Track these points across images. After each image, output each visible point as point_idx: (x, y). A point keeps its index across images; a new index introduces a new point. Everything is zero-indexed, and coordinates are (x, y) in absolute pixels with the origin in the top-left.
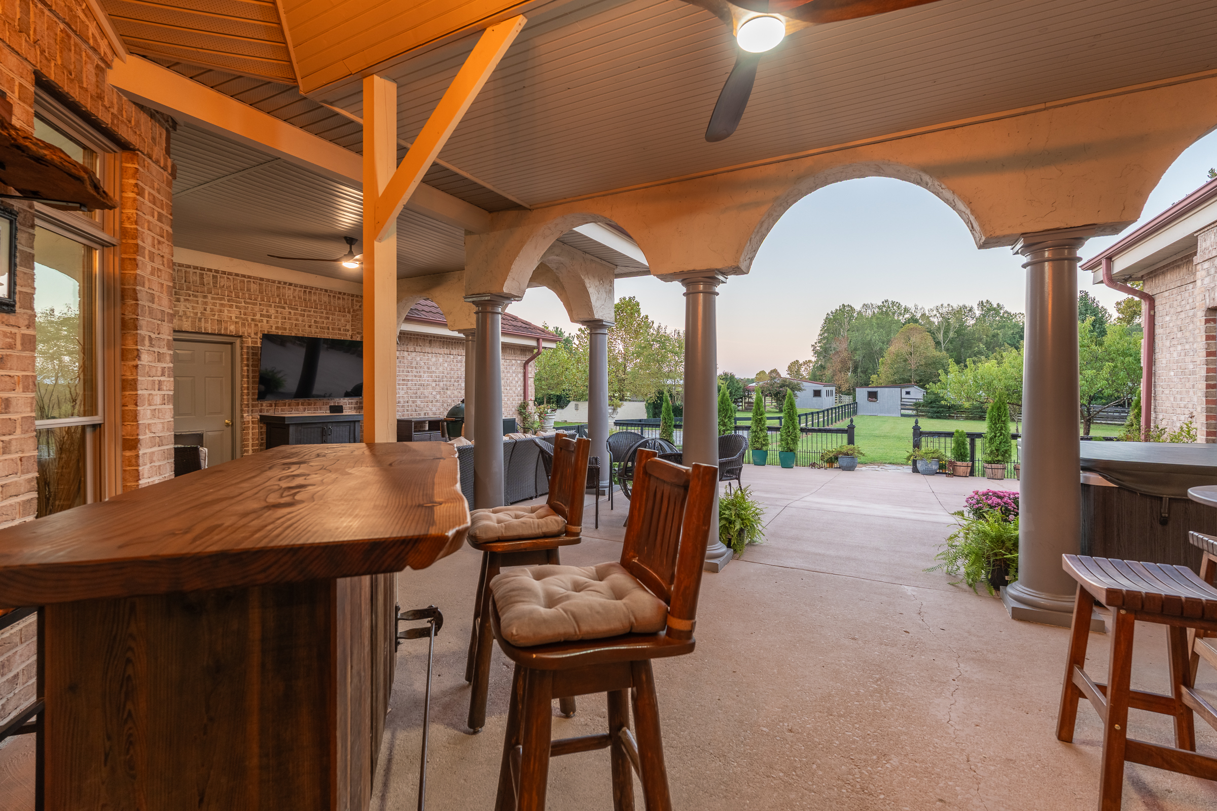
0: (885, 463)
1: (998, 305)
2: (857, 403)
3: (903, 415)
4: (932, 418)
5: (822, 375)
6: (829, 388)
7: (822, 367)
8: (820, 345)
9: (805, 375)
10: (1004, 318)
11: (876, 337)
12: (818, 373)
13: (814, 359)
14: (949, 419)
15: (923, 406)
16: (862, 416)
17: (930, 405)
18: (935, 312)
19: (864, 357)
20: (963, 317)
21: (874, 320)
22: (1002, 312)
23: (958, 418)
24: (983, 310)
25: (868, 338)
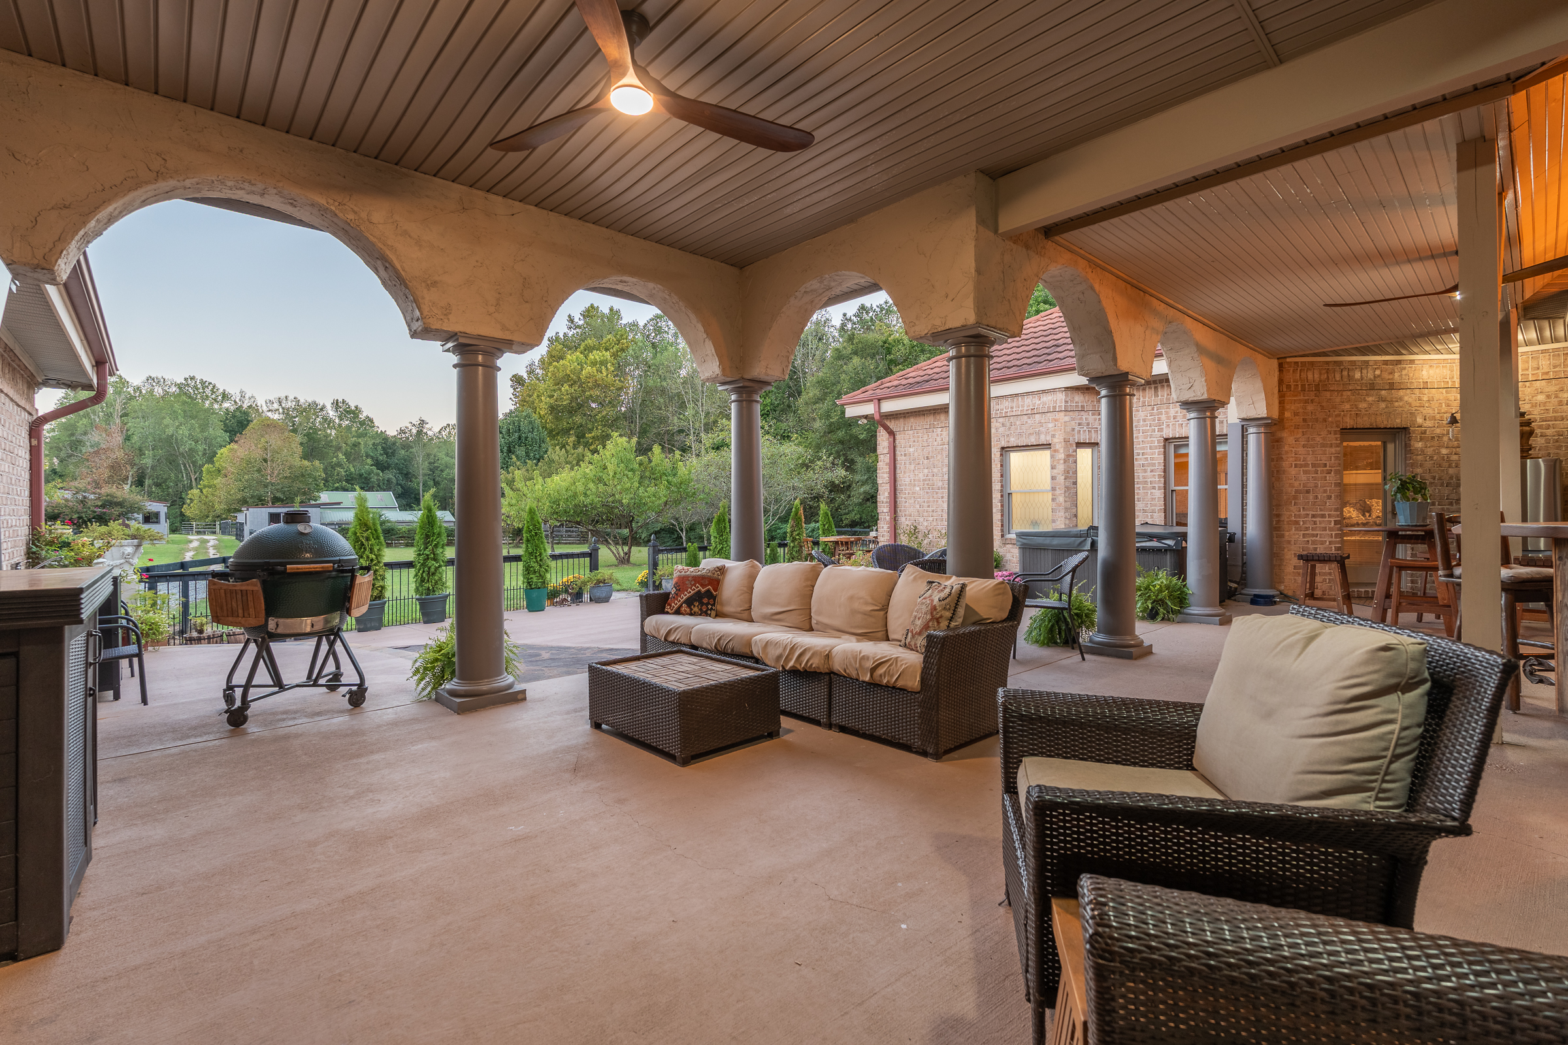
1: (356, 407)
11: (184, 431)
19: (157, 462)
20: (313, 416)
21: (171, 404)
22: (361, 416)
24: (338, 411)
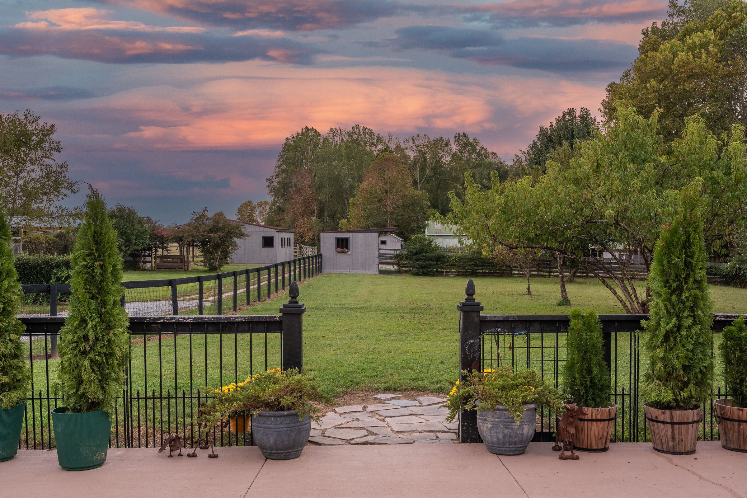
0: (378, 390)
1: (474, 139)
2: (321, 255)
3: (382, 272)
4: (417, 274)
5: (280, 221)
6: (286, 235)
7: (281, 210)
8: (277, 179)
9: (259, 221)
10: (481, 155)
11: (345, 171)
12: (276, 218)
13: (270, 199)
14: (437, 276)
15: (407, 258)
16: (329, 274)
17: (414, 257)
18: (411, 144)
19: (331, 197)
20: (440, 151)
21: (343, 150)
22: (478, 148)
23: (447, 275)
24: (460, 145)
25: (337, 171)
